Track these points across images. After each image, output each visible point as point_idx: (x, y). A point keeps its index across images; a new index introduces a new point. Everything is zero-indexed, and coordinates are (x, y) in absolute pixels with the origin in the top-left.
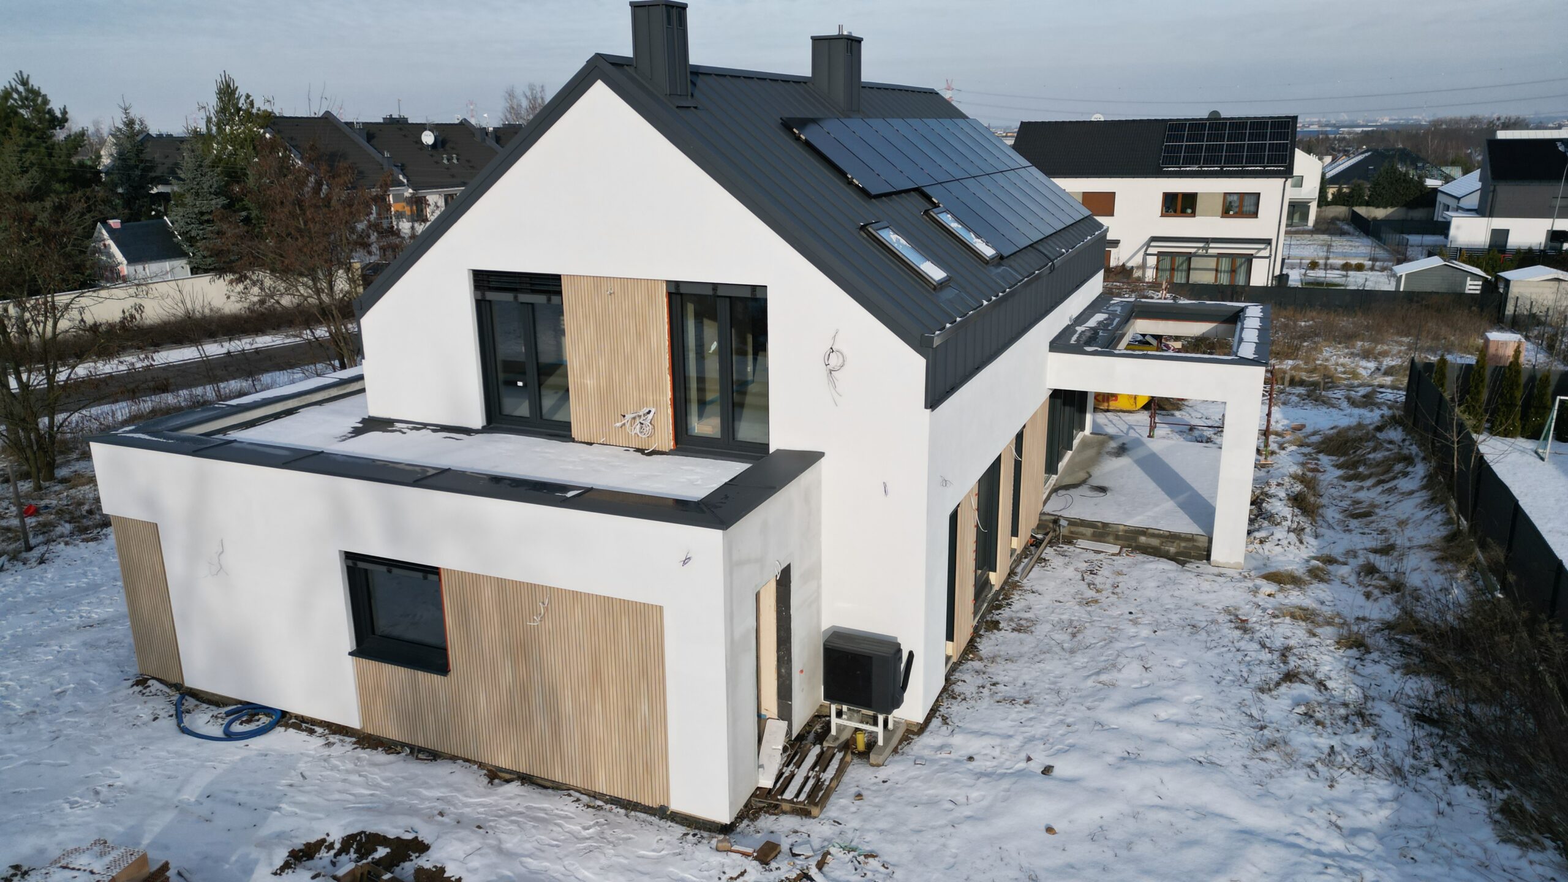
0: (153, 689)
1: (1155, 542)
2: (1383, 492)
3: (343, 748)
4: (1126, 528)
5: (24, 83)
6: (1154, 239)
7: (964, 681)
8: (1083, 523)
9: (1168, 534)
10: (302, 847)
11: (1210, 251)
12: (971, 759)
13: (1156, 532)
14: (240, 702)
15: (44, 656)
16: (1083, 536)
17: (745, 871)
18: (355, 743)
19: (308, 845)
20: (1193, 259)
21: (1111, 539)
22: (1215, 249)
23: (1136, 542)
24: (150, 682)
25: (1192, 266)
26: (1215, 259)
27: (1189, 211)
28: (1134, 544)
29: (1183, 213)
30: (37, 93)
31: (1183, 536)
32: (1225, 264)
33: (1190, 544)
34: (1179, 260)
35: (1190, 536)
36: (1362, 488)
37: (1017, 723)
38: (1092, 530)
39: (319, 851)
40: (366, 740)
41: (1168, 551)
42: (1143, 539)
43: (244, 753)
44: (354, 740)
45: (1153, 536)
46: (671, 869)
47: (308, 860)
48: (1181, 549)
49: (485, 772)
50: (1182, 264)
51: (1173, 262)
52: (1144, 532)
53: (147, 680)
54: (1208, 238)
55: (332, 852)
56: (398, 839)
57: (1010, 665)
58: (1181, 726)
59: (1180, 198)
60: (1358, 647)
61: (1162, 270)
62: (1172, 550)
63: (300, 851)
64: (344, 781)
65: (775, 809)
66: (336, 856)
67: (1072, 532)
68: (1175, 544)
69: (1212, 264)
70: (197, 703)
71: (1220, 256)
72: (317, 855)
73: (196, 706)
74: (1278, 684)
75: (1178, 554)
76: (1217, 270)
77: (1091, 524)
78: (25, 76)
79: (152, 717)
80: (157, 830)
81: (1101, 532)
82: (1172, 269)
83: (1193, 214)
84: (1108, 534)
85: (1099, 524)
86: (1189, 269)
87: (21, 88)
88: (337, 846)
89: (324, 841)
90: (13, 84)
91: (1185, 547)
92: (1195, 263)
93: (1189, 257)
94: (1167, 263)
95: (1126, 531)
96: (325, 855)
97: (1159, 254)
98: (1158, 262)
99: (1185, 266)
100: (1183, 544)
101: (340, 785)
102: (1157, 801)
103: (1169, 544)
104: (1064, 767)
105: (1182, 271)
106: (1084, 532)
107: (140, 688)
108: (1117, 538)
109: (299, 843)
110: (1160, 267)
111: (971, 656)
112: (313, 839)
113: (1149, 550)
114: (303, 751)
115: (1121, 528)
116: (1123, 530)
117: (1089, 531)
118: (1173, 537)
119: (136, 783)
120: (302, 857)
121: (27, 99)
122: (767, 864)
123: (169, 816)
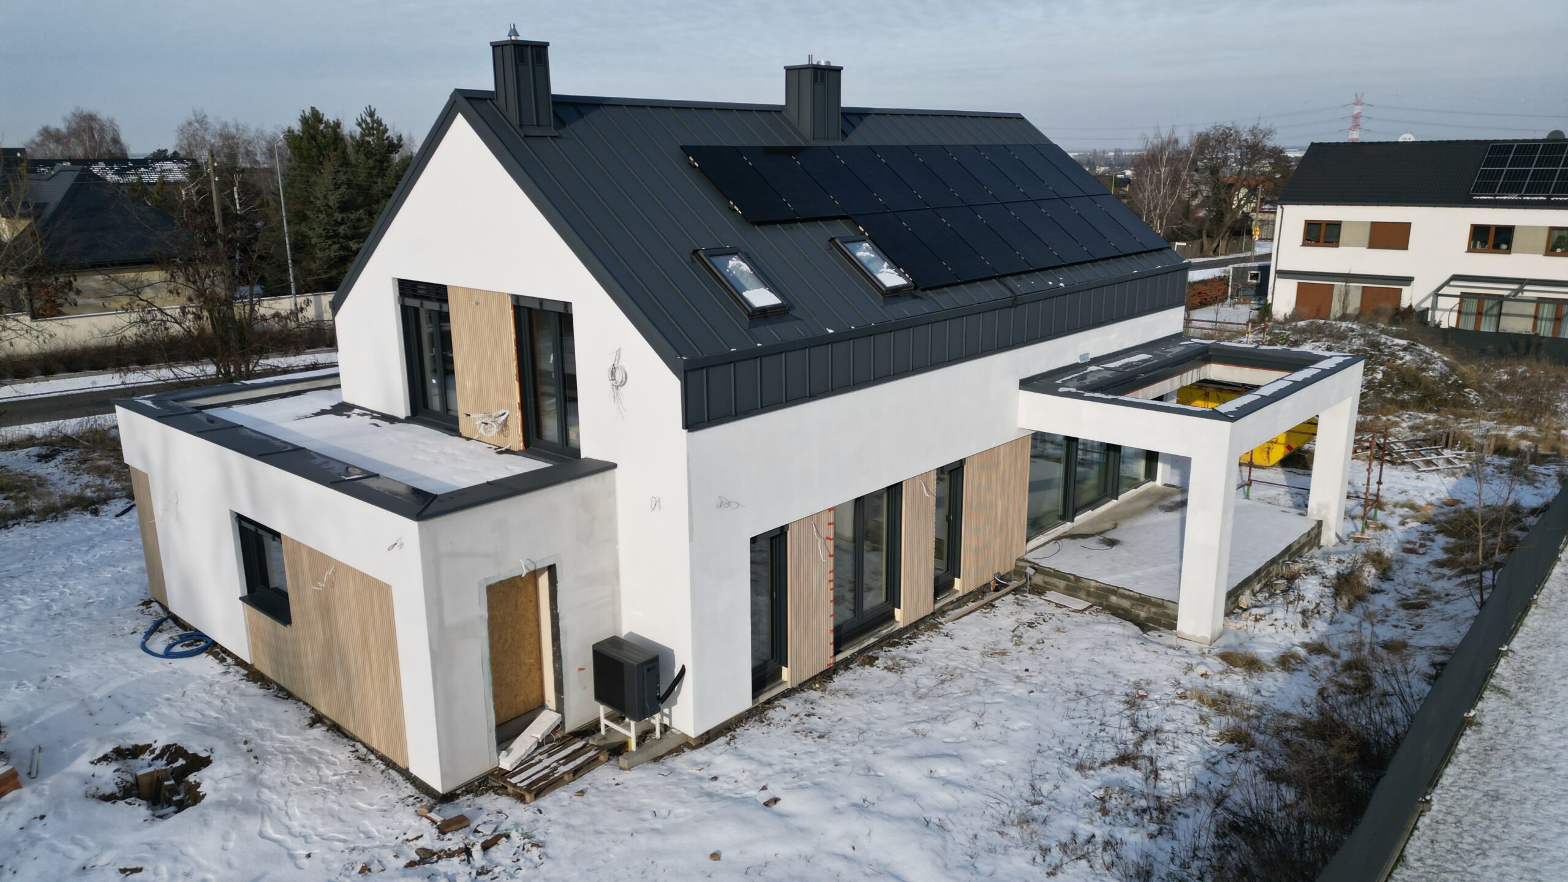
0: (151, 610)
1: (1126, 604)
2: (1462, 584)
3: (235, 676)
4: (1098, 584)
5: (371, 114)
6: (1456, 278)
7: (784, 708)
8: (1056, 574)
9: (1138, 596)
10: (131, 747)
11: (1526, 294)
12: (715, 778)
13: (1127, 593)
14: (197, 630)
15: (107, 574)
16: (1056, 588)
17: (422, 836)
18: (245, 675)
19: (136, 747)
20: (1505, 303)
21: (1082, 594)
22: (1531, 293)
23: (1107, 601)
24: (153, 604)
25: (1503, 311)
26: (1534, 305)
27: (1504, 247)
28: (1105, 603)
29: (1496, 248)
30: (380, 123)
31: (1153, 600)
32: (1547, 311)
33: (1160, 611)
34: (1488, 304)
35: (1160, 602)
36: (1442, 576)
37: (793, 754)
38: (1065, 582)
39: (144, 753)
40: (254, 675)
41: (1138, 615)
42: (1114, 599)
43: (164, 669)
44: (246, 672)
45: (1124, 596)
46: (366, 822)
47: (133, 758)
48: (1152, 615)
49: (313, 715)
50: (1492, 308)
51: (1480, 306)
52: (1114, 591)
53: (152, 602)
54: (1524, 280)
55: (153, 756)
56: (195, 755)
57: (847, 701)
58: (948, 786)
59: (1492, 232)
60: (1239, 742)
61: (1467, 314)
62: (1143, 614)
63: (127, 750)
64: (208, 703)
65: (501, 790)
66: (153, 760)
67: (1046, 583)
68: (1145, 609)
69: (1531, 309)
70: (174, 625)
71: (1540, 301)
72: (141, 757)
73: (171, 628)
74: (1104, 764)
75: (1148, 619)
76: (1536, 317)
77: (1063, 576)
78: (373, 110)
79: (132, 631)
80: (52, 714)
81: (1074, 586)
82: (1479, 314)
83: (1508, 251)
84: (1080, 589)
85: (1072, 577)
86: (1500, 314)
87: (369, 120)
88: (157, 752)
89: (150, 746)
90: (364, 116)
91: (1155, 613)
92: (1507, 307)
93: (1500, 299)
94: (1472, 306)
95: (1097, 588)
96: (147, 757)
97: (1463, 296)
98: (1461, 303)
99: (1495, 311)
100: (1153, 610)
101: (200, 706)
102: (849, 851)
103: (1140, 607)
104: (787, 804)
105: (1491, 316)
106: (1058, 584)
107: (144, 607)
108: (1089, 594)
109: (128, 743)
110: (1464, 310)
111: (817, 686)
112: (141, 743)
113: (1120, 612)
114: (204, 675)
115: (1093, 584)
116: (1094, 587)
117: (1062, 584)
118: (1144, 600)
119: (76, 678)
120: (128, 755)
121: (372, 128)
122: (444, 833)
123: (69, 706)
